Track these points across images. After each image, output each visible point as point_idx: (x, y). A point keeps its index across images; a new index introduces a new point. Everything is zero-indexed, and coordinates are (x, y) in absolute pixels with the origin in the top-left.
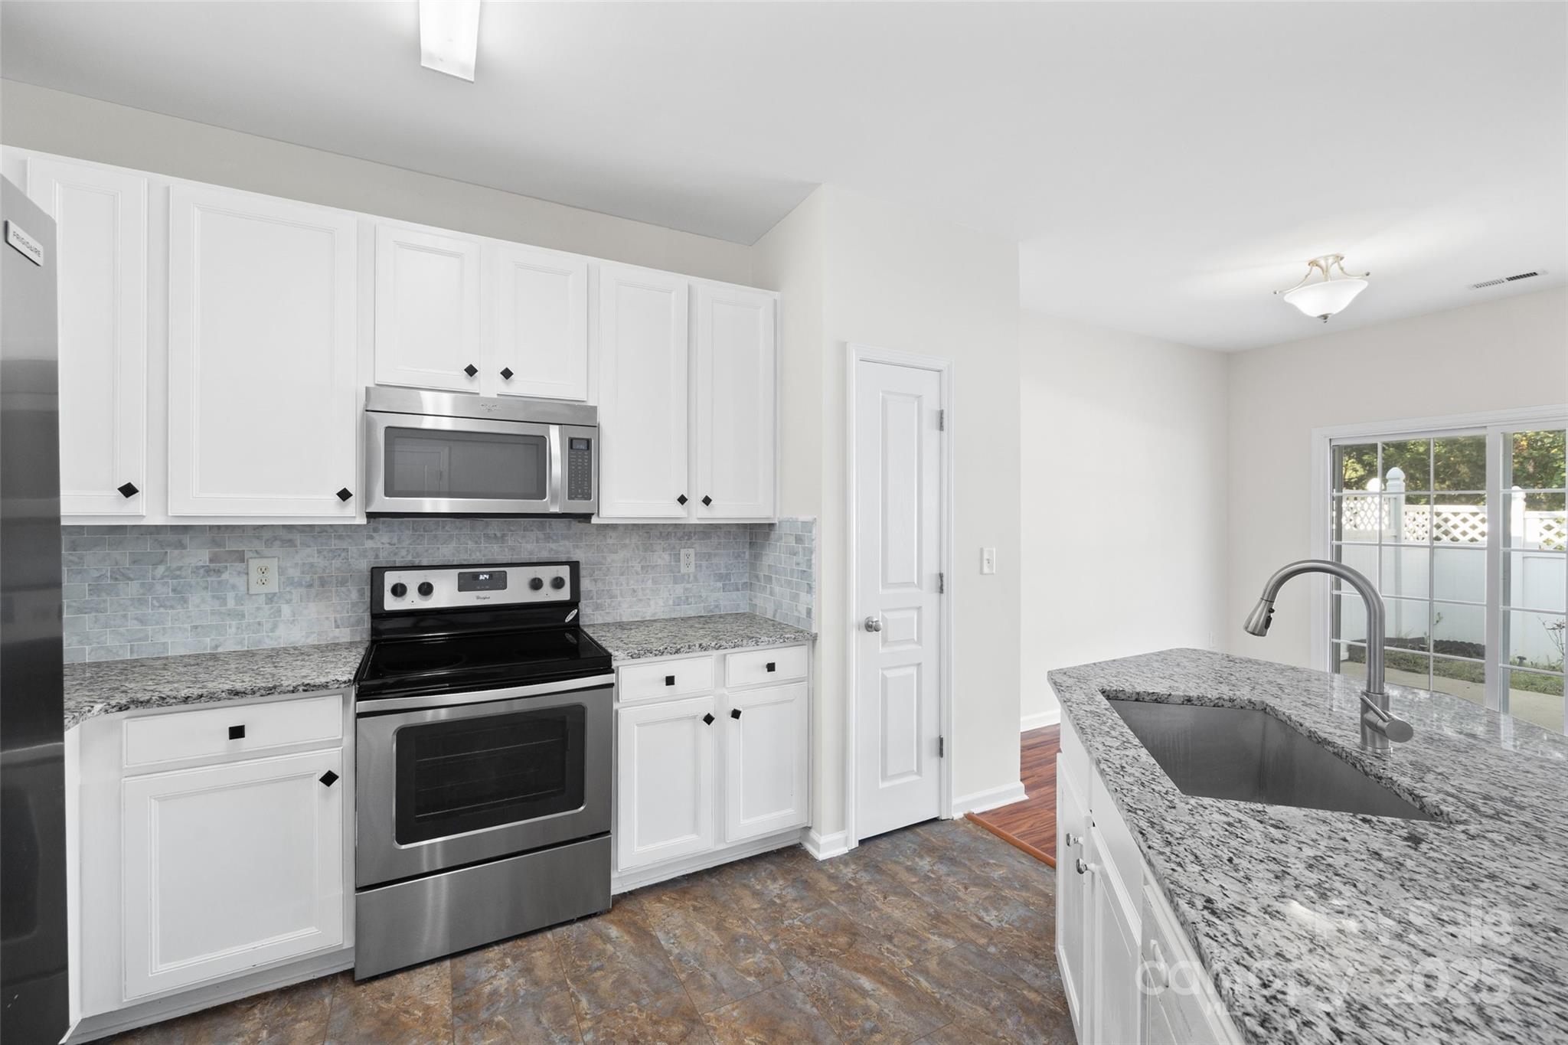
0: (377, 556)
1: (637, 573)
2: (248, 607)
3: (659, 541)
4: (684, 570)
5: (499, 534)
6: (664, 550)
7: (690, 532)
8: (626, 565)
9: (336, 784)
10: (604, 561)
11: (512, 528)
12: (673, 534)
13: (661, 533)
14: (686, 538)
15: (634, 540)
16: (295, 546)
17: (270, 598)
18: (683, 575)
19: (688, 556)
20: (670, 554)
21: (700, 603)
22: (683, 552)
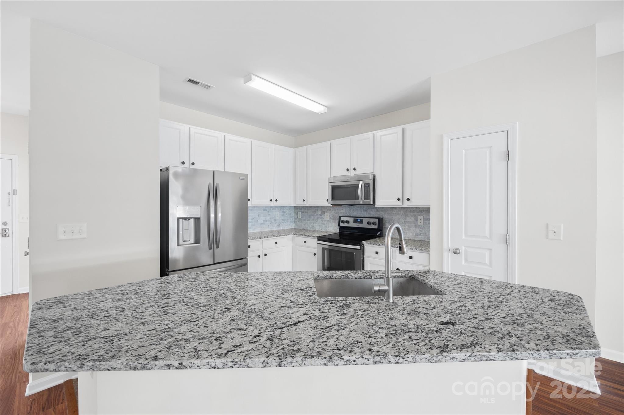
0: (343, 214)
1: (403, 223)
2: (325, 223)
3: (410, 213)
4: (419, 223)
5: (366, 209)
6: (412, 216)
7: (422, 210)
8: (399, 220)
9: (316, 255)
10: (392, 218)
11: (369, 208)
12: (415, 211)
13: (411, 210)
14: (420, 212)
15: (402, 212)
16: (331, 211)
17: (328, 221)
18: (419, 226)
19: (420, 219)
20: (414, 218)
21: (426, 236)
22: (419, 217)
